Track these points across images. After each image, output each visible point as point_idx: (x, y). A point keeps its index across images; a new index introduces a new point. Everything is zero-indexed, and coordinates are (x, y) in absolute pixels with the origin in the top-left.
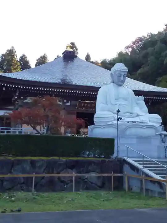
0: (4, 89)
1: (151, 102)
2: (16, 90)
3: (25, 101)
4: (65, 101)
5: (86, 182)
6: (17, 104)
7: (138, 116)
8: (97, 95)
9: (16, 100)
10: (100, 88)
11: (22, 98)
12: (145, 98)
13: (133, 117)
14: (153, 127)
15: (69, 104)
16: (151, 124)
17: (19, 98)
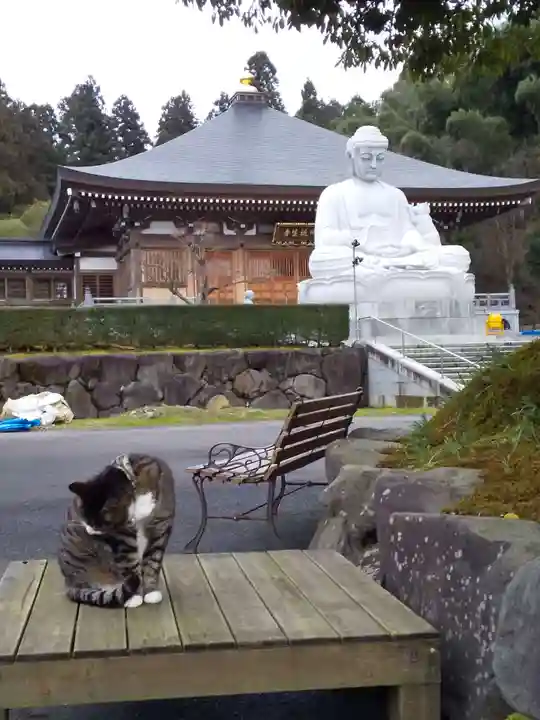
0: (94, 205)
1: (460, 214)
2: (122, 205)
3: (146, 232)
4: (243, 226)
5: (291, 394)
6: (125, 239)
7: (413, 252)
8: (315, 206)
9: (123, 230)
10: (324, 187)
11: (137, 224)
12: (431, 207)
13: (403, 256)
14: (445, 276)
15: (252, 232)
16: (441, 269)
17: (131, 224)
